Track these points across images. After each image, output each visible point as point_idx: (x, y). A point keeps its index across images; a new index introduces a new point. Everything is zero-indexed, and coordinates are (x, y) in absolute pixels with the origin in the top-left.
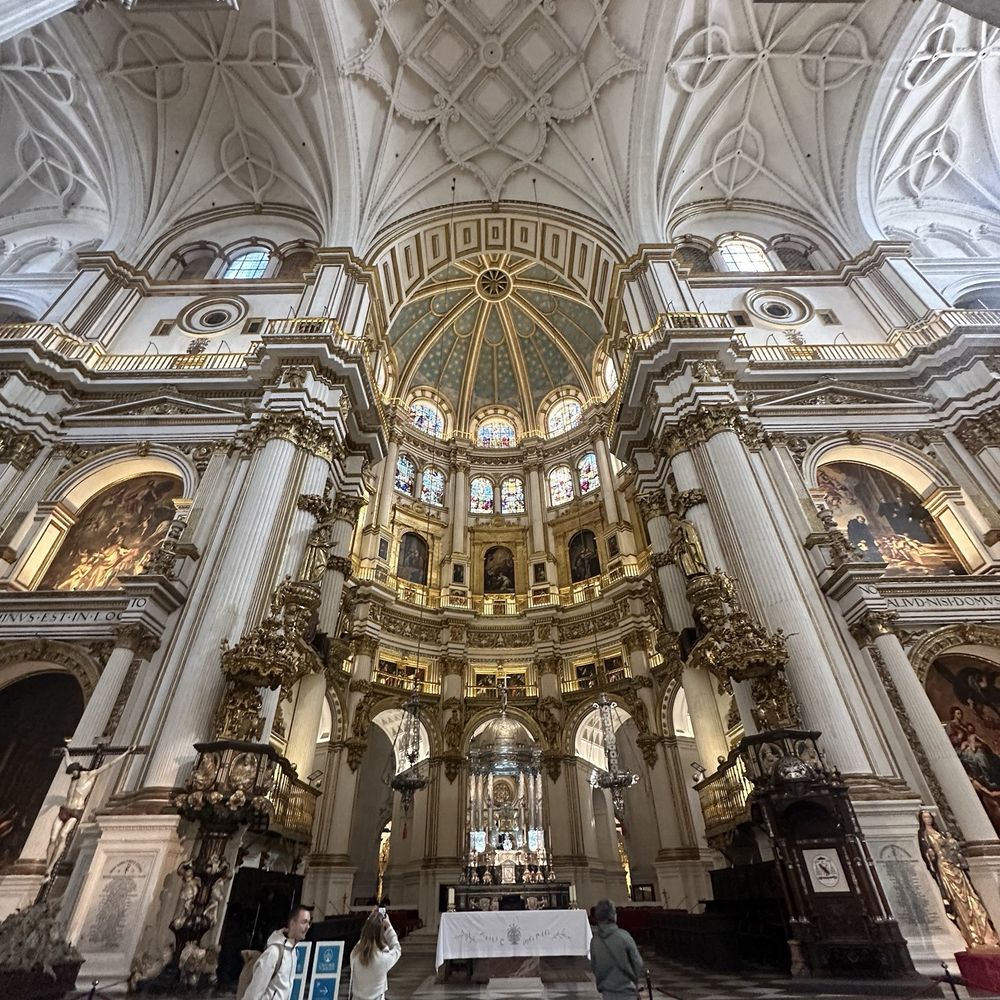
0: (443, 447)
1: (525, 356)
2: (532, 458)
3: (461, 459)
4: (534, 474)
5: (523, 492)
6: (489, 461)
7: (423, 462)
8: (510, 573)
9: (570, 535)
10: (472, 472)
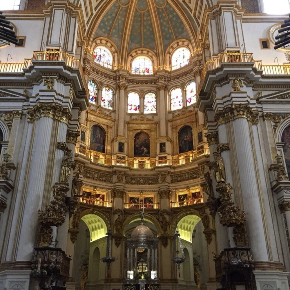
0: (112, 74)
1: (160, 19)
2: (161, 82)
3: (122, 82)
4: (162, 92)
5: (156, 101)
6: (138, 82)
7: (102, 84)
8: (148, 146)
9: (179, 128)
10: (129, 89)
